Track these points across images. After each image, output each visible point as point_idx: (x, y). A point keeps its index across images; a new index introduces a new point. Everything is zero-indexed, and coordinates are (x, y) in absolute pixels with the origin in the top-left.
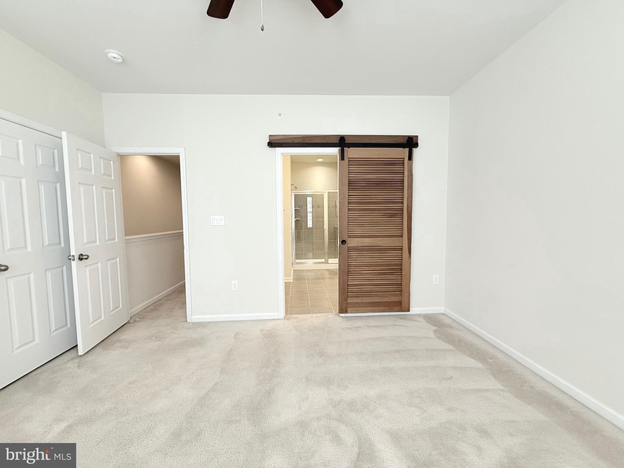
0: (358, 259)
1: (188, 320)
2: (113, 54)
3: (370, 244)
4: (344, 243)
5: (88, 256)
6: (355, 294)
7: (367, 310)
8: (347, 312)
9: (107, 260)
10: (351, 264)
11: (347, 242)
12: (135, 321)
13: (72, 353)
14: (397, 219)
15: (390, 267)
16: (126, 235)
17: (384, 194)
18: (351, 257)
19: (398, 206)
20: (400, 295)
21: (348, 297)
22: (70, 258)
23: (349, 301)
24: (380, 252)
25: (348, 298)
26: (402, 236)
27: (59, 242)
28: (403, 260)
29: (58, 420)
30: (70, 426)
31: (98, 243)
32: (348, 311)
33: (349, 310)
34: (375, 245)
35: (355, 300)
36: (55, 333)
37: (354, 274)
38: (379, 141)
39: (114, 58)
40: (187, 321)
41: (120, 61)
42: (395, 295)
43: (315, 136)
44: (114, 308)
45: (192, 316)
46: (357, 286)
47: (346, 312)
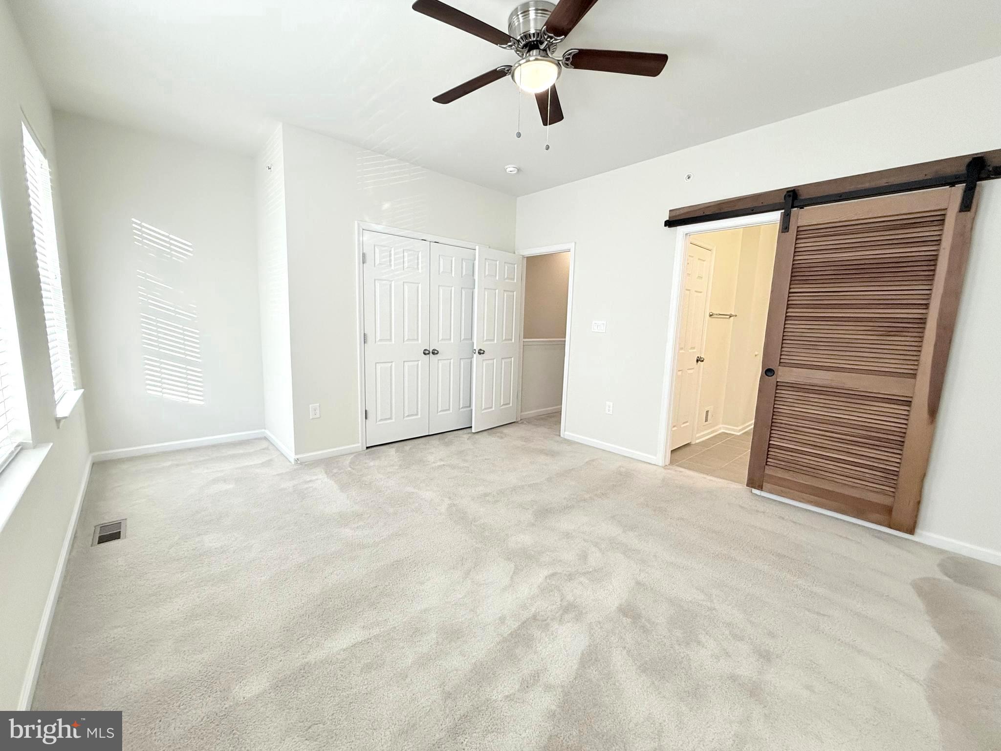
0: (796, 405)
1: (562, 436)
2: (510, 169)
3: (826, 383)
4: (769, 374)
5: (484, 351)
6: (783, 463)
7: (803, 499)
8: (762, 488)
9: (502, 359)
10: (780, 410)
11: (776, 373)
12: (522, 423)
13: (468, 430)
14: (905, 341)
15: (869, 433)
16: (524, 338)
17: (877, 288)
18: (783, 399)
19: (915, 313)
20: (891, 494)
21: (766, 464)
22: (474, 351)
23: (769, 471)
24: (849, 400)
25: (766, 466)
26: (914, 376)
27: (470, 338)
28: (909, 425)
29: (441, 460)
30: (444, 465)
31: (495, 341)
32: (764, 488)
33: (766, 485)
34: (840, 385)
35: (780, 474)
36: (462, 410)
37: (785, 430)
38: (883, 182)
39: (511, 171)
40: (560, 436)
41: (515, 172)
42: (883, 493)
43: (740, 199)
44: (504, 403)
45: (565, 431)
46: (792, 452)
47: (760, 488)
